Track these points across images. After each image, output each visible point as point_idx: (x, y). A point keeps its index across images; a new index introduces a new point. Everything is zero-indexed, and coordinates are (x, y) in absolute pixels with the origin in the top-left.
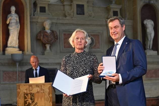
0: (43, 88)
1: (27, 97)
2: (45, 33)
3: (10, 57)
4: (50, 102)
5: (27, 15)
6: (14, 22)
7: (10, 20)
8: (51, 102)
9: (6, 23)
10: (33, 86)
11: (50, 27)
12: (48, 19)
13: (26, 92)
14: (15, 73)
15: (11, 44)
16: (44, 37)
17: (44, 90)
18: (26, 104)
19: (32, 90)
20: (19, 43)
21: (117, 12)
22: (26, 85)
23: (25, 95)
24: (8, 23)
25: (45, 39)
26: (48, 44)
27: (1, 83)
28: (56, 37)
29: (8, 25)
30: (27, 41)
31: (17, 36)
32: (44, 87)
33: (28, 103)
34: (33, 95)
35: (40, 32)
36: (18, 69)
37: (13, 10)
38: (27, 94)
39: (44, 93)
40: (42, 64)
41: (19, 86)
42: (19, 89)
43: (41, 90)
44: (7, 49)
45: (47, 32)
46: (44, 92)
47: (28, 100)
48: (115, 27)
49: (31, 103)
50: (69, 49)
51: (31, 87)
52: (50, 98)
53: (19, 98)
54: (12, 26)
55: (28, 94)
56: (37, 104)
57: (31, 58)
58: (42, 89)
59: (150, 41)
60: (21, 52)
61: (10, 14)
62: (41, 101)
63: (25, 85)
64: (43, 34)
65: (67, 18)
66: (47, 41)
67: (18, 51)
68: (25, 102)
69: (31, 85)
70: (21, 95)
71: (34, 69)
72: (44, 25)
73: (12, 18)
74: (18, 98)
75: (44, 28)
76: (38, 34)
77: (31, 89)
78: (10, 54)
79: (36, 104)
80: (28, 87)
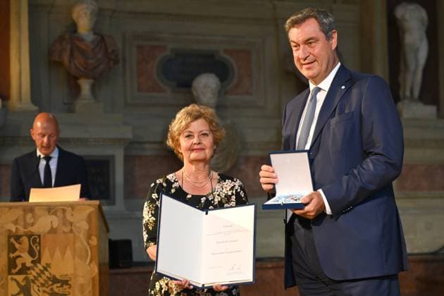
0: (69, 217)
1: (17, 246)
2: (78, 43)
4: (91, 262)
8: (94, 262)
10: (37, 211)
11: (93, 21)
13: (14, 230)
16: (72, 55)
17: (71, 224)
18: (15, 269)
19: (33, 225)
22: (17, 207)
23: (12, 240)
25: (76, 62)
28: (113, 57)
30: (18, 68)
32: (72, 215)
33: (19, 267)
34: (38, 240)
38: (18, 238)
39: (71, 235)
40: (67, 141)
43: (64, 224)
46: (71, 231)
47: (19, 256)
48: (307, 42)
49: (29, 264)
50: (155, 94)
51: (29, 215)
52: (91, 248)
55: (21, 236)
56: (48, 269)
57: (36, 120)
58: (65, 221)
59: (415, 73)
62: (63, 258)
63: (10, 208)
64: (69, 46)
68: (12, 263)
69: (32, 209)
71: (42, 156)
72: (75, 16)
75: (74, 27)
77: (32, 221)
79: (45, 269)
80: (20, 213)
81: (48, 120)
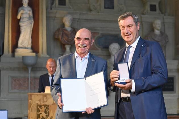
1: (40, 109)
3: (21, 61)
5: (42, 9)
6: (26, 17)
7: (22, 14)
9: (17, 19)
10: (48, 96)
11: (71, 23)
12: (69, 13)
13: (39, 104)
14: (27, 80)
15: (22, 44)
16: (62, 36)
18: (39, 118)
19: (46, 101)
20: (32, 43)
21: (155, 6)
22: (40, 95)
23: (38, 107)
24: (19, 17)
25: (64, 39)
26: (68, 44)
27: (10, 92)
29: (19, 20)
30: (42, 41)
31: (30, 34)
33: (41, 117)
34: (48, 108)
35: (58, 29)
36: (30, 74)
37: (26, 2)
38: (40, 106)
41: (31, 96)
42: (31, 99)
44: (18, 50)
45: (66, 30)
47: (41, 114)
48: (128, 26)
49: (45, 117)
51: (45, 98)
53: (31, 110)
54: (24, 22)
55: (42, 106)
56: (52, 118)
60: (34, 54)
61: (22, 7)
63: (38, 95)
64: (61, 33)
65: (92, 13)
66: (66, 41)
67: (31, 52)
68: (38, 116)
69: (46, 95)
70: (33, 106)
72: (64, 21)
73: (24, 12)
74: (29, 111)
75: (63, 25)
76: (55, 32)
77: (46, 100)
78: (21, 56)
80: (41, 97)
81: (52, 61)
